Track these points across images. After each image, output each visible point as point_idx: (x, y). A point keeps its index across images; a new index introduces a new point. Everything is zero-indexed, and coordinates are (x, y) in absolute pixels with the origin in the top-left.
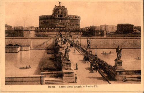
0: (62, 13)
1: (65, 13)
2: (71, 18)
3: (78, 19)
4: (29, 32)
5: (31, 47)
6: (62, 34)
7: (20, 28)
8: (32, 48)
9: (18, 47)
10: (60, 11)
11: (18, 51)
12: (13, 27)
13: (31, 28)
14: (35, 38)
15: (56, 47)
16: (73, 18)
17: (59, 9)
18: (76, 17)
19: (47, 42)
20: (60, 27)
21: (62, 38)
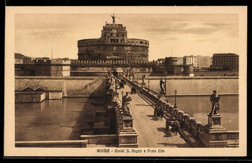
0: (117, 36)
1: (123, 36)
2: (133, 44)
3: (145, 45)
4: (60, 67)
5: (63, 94)
6: (117, 71)
7: (45, 61)
8: (66, 95)
9: (42, 93)
10: (115, 31)
11: (41, 100)
12: (32, 60)
13: (64, 61)
14: (72, 77)
15: (108, 93)
16: (137, 44)
17: (112, 29)
18: (141, 42)
19: (90, 84)
20: (115, 60)
21: (117, 78)
